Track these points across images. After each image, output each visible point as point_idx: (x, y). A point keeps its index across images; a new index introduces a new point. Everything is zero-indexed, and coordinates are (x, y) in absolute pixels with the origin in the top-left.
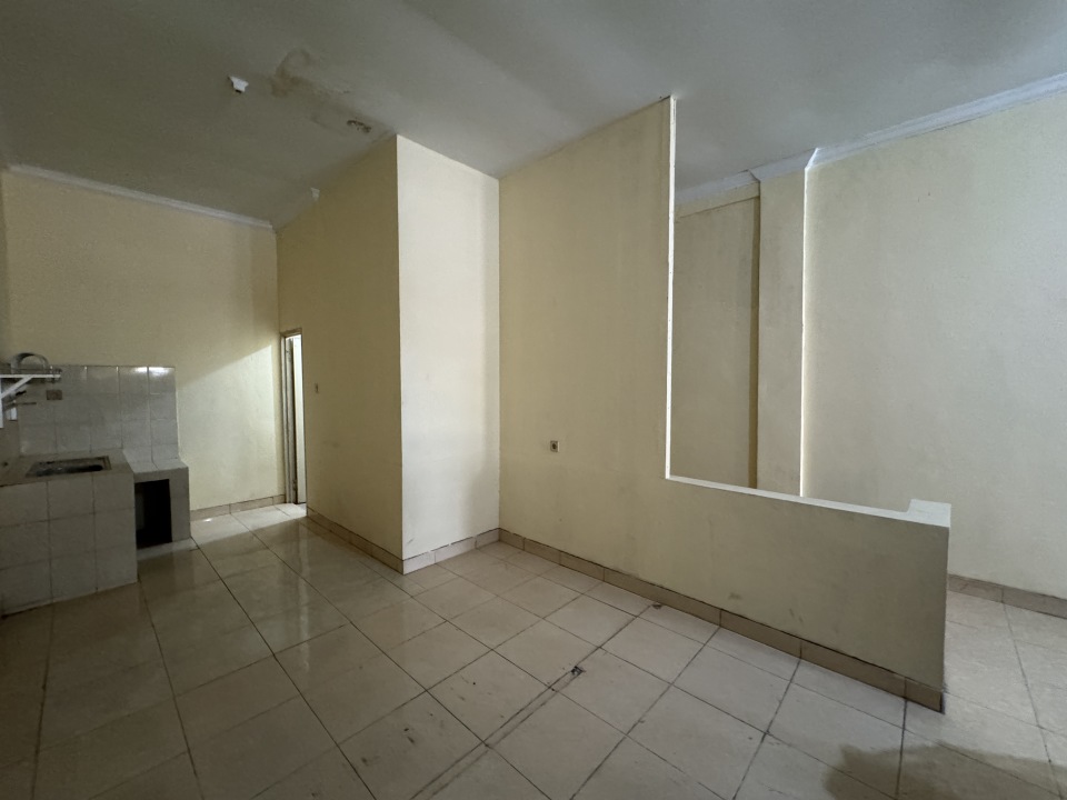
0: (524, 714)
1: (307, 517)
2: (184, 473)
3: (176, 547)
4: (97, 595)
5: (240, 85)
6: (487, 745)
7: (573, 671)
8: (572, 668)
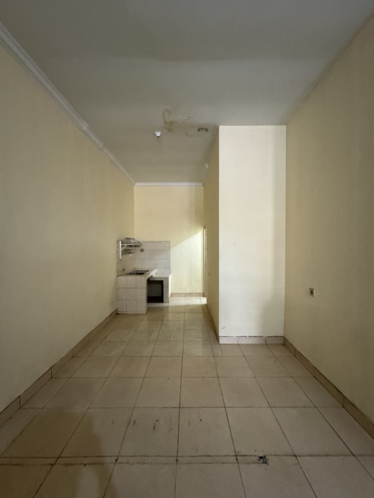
0: (209, 459)
1: (206, 305)
2: (167, 279)
3: (164, 305)
4: (136, 314)
5: (158, 134)
6: (177, 460)
7: (261, 458)
8: (262, 455)
